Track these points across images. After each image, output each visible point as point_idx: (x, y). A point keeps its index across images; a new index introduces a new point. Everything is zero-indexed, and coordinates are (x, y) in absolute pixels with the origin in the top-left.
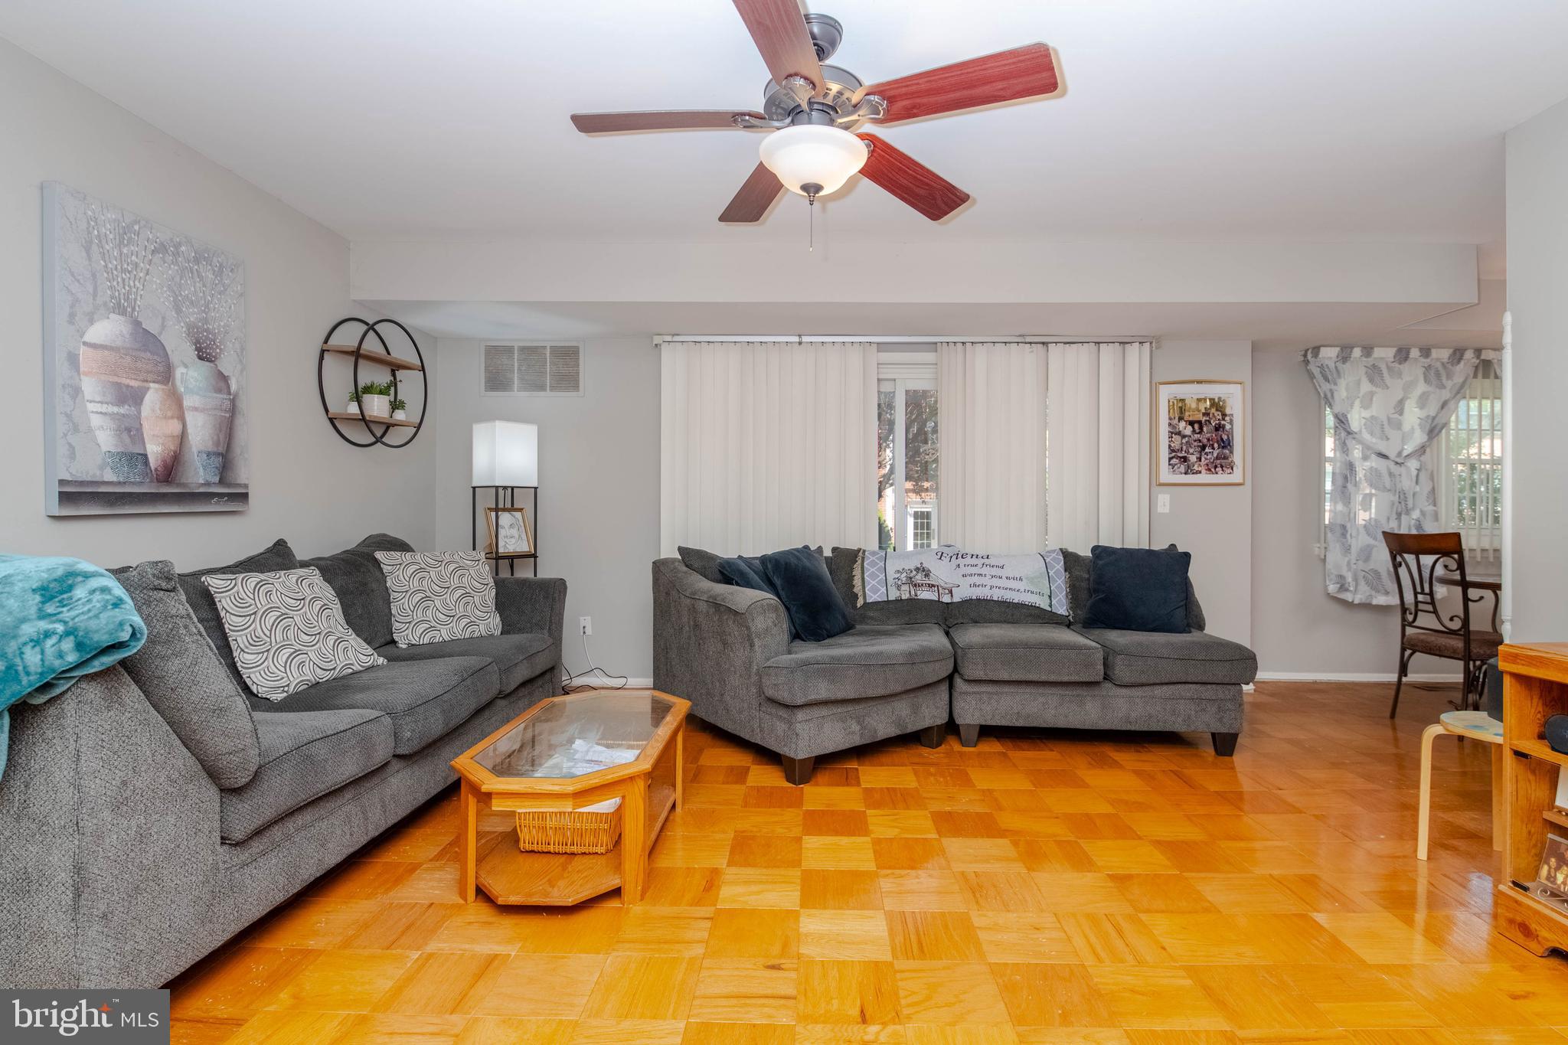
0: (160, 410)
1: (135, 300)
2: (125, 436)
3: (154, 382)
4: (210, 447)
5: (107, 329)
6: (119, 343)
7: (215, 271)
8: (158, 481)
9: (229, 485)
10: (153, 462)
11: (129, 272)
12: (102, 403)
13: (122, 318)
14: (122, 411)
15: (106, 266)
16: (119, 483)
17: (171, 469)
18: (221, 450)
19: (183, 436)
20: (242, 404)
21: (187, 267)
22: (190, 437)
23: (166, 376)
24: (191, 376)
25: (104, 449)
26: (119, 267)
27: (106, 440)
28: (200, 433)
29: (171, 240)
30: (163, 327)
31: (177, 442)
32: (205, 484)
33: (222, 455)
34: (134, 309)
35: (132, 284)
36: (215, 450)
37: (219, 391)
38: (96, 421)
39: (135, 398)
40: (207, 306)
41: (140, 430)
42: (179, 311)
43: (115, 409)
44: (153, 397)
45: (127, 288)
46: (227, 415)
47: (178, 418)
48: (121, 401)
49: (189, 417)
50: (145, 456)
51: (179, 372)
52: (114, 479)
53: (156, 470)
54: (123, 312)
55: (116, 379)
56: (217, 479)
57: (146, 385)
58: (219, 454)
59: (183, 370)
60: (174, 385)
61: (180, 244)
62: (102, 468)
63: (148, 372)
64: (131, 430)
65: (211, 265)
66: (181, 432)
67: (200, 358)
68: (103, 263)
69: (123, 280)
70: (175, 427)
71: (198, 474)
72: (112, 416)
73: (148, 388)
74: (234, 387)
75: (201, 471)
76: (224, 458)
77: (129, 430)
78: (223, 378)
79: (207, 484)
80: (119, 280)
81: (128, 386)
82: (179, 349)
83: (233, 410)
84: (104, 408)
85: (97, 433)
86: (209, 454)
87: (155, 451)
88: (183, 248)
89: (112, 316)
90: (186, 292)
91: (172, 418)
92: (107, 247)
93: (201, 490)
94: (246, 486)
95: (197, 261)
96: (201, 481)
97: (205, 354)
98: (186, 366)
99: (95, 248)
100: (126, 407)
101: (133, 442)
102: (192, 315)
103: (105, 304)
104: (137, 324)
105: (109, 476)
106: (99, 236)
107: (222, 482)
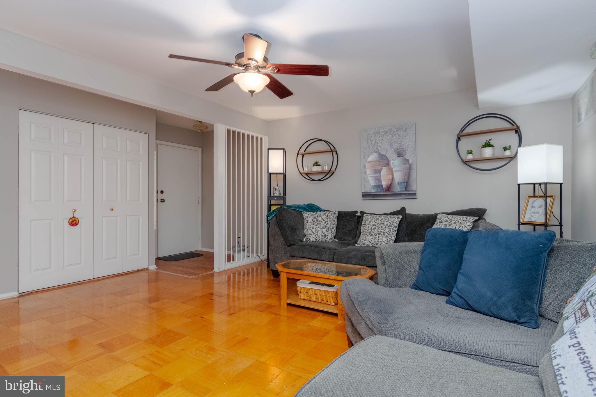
0: (386, 173)
1: (379, 148)
2: (377, 181)
3: (384, 167)
4: (402, 180)
5: (373, 157)
6: (375, 160)
7: (403, 131)
8: (386, 191)
9: (409, 191)
10: (384, 187)
11: (377, 142)
12: (371, 174)
13: (376, 154)
14: (376, 175)
15: (372, 143)
16: (375, 192)
17: (389, 188)
18: (406, 181)
19: (393, 179)
20: (414, 167)
21: (394, 134)
22: (395, 179)
23: (388, 164)
24: (396, 163)
25: (372, 185)
26: (375, 142)
27: (372, 183)
28: (398, 177)
29: (389, 129)
30: (387, 152)
31: (391, 180)
32: (400, 191)
33: (406, 182)
34: (379, 151)
35: (378, 145)
36: (404, 181)
37: (405, 164)
38: (370, 179)
39: (379, 171)
40: (401, 142)
41: (380, 179)
42: (391, 146)
43: (374, 175)
44: (384, 171)
45: (377, 146)
46: (408, 171)
47: (391, 174)
48: (376, 173)
49: (395, 174)
50: (382, 185)
51: (391, 163)
52: (374, 191)
53: (385, 188)
54: (375, 152)
55: (374, 168)
56: (404, 190)
57: (382, 168)
58: (405, 182)
59: (393, 161)
60: (390, 166)
61: (392, 129)
62: (371, 189)
63: (383, 164)
64: (379, 180)
65: (402, 130)
66: (392, 178)
67: (398, 157)
68: (371, 143)
69: (376, 145)
70: (391, 177)
71: (397, 189)
72: (373, 177)
73: (383, 168)
74: (411, 161)
75: (399, 188)
76: (407, 184)
77: (378, 179)
78: (407, 160)
79: (401, 191)
80: (375, 145)
81: (377, 169)
82: (391, 156)
83: (410, 168)
84: (372, 175)
85: (370, 181)
86: (401, 183)
87: (384, 184)
88: (393, 129)
89: (373, 154)
90: (394, 140)
91: (390, 174)
92: (372, 139)
93: (399, 193)
94: (415, 191)
95: (397, 131)
96: (399, 190)
97: (399, 155)
98: (394, 160)
99: (369, 140)
100: (377, 174)
101: (379, 182)
102: (396, 146)
103: (372, 152)
104: (380, 154)
105: (373, 191)
106: (370, 138)
107: (406, 190)
